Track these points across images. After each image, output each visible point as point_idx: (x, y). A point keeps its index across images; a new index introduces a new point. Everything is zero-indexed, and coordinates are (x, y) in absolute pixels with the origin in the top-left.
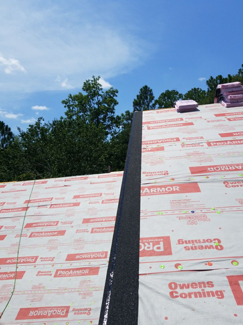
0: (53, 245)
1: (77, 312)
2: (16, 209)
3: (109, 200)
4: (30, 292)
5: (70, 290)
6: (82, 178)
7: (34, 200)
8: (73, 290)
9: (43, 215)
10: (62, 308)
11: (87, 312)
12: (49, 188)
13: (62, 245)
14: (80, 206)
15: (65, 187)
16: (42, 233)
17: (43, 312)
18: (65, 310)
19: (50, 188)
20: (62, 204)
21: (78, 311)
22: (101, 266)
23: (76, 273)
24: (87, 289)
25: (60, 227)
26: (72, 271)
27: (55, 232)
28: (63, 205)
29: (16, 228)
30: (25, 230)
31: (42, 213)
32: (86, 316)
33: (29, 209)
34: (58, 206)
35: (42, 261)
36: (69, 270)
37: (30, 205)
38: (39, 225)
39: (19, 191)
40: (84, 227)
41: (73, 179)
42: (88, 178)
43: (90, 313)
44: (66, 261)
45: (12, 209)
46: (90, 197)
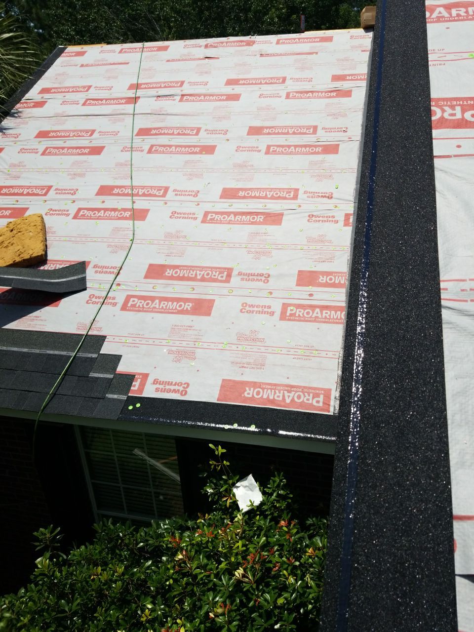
0: (195, 170)
1: (245, 277)
2: (114, 99)
3: (301, 92)
4: (162, 242)
5: (232, 245)
6: (241, 41)
7: (147, 84)
8: (237, 245)
9: (167, 114)
10: (221, 270)
11: (263, 278)
12: (173, 60)
13: (210, 170)
14: (240, 101)
15: (207, 59)
16: (170, 146)
17: (187, 273)
18: (226, 273)
19: (177, 60)
20: (205, 95)
21: (248, 277)
22: (285, 212)
23: (241, 219)
24: (261, 246)
25: (204, 139)
26: (232, 216)
27: (195, 146)
28: (207, 97)
29: (119, 134)
30: (138, 140)
31: (165, 109)
32: (261, 284)
33: (140, 102)
34: (196, 98)
35: (176, 195)
36: (228, 214)
37: (140, 93)
38: (163, 132)
39: (114, 64)
40: (252, 141)
41: (222, 43)
42: (254, 42)
43: (268, 281)
44: (220, 198)
45: (106, 100)
46: (261, 83)
